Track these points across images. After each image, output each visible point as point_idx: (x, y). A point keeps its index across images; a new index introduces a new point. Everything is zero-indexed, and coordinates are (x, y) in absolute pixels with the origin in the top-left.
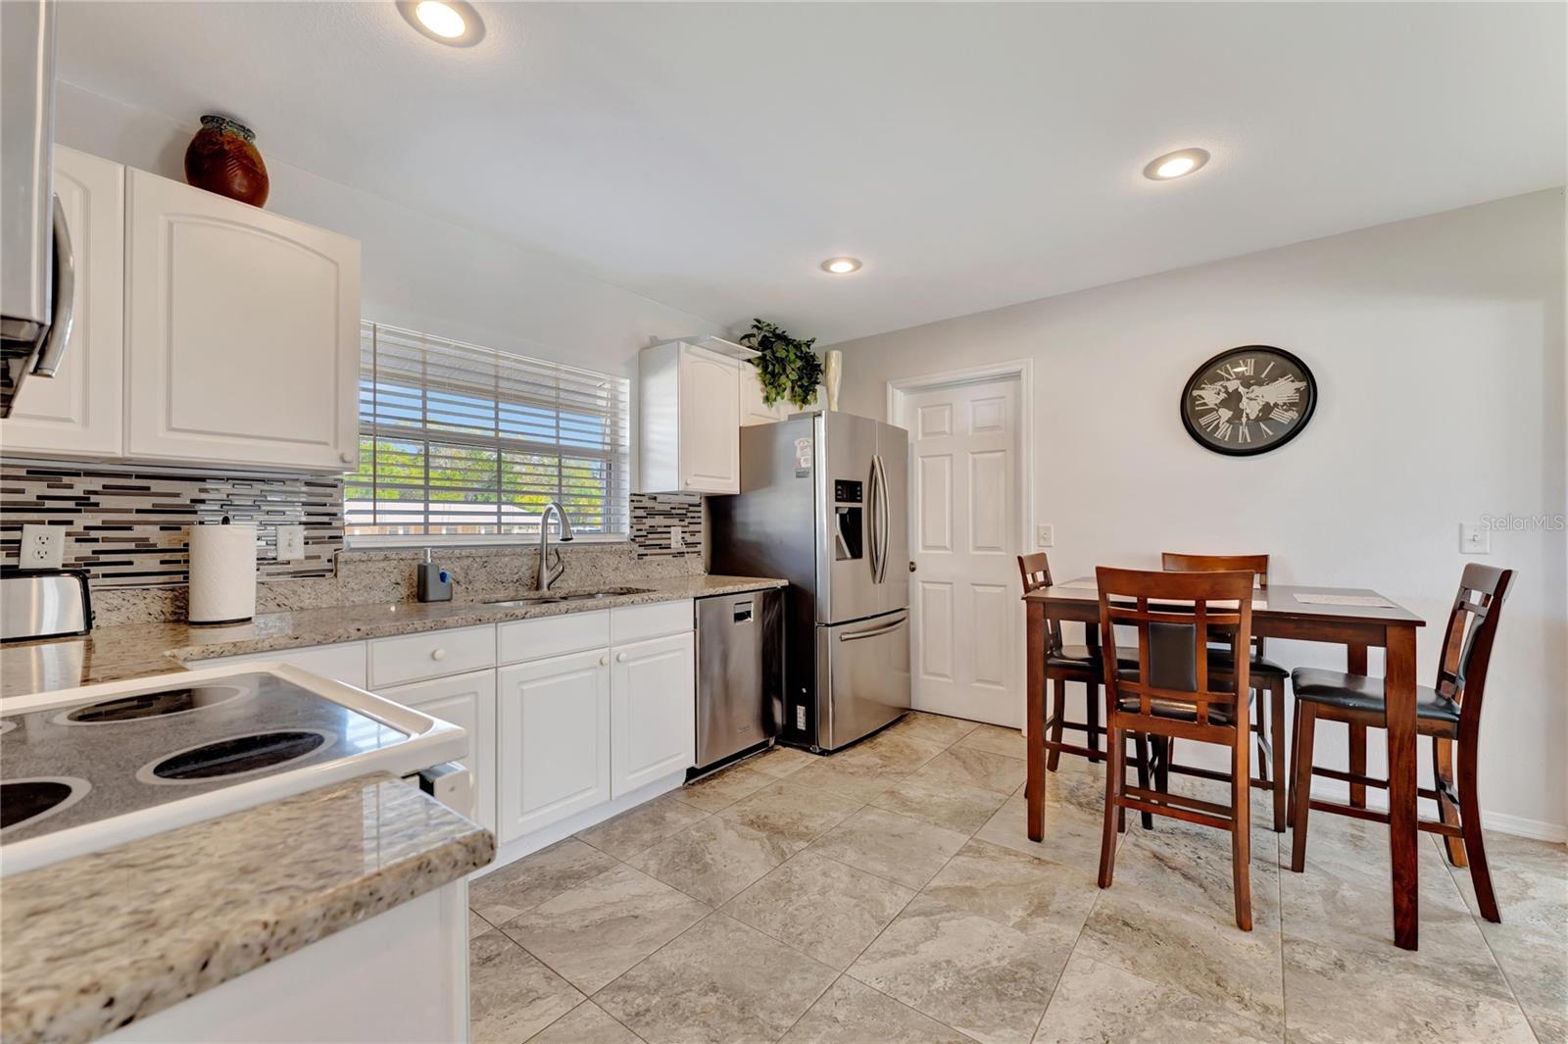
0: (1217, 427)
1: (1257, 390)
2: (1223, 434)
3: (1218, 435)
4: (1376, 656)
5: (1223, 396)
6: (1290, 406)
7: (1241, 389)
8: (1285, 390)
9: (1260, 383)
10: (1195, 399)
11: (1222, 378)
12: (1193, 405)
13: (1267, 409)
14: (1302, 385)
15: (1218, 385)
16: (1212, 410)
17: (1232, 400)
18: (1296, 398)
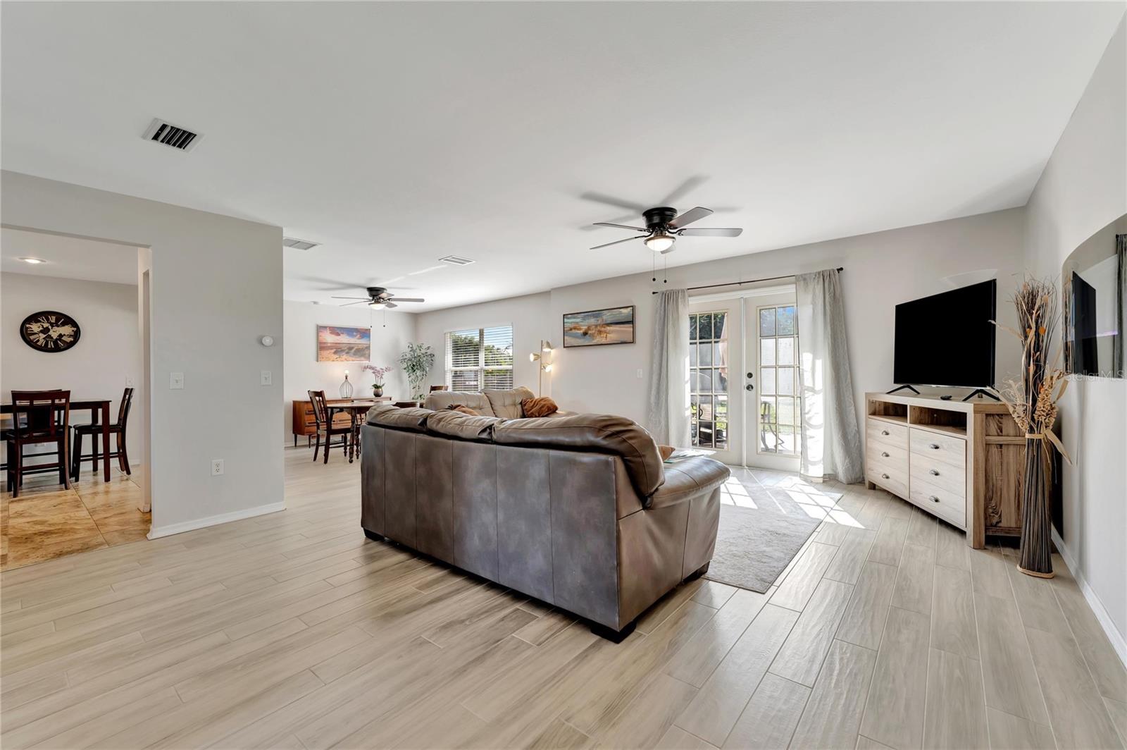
0: (38, 341)
1: (55, 328)
2: (42, 342)
3: (39, 343)
4: (100, 411)
5: (41, 328)
6: (70, 336)
7: (50, 327)
8: (67, 330)
9: (58, 326)
10: (27, 328)
11: (40, 322)
12: (27, 331)
13: (61, 336)
14: (75, 329)
15: (39, 324)
16: (36, 333)
17: (45, 331)
18: (73, 333)
